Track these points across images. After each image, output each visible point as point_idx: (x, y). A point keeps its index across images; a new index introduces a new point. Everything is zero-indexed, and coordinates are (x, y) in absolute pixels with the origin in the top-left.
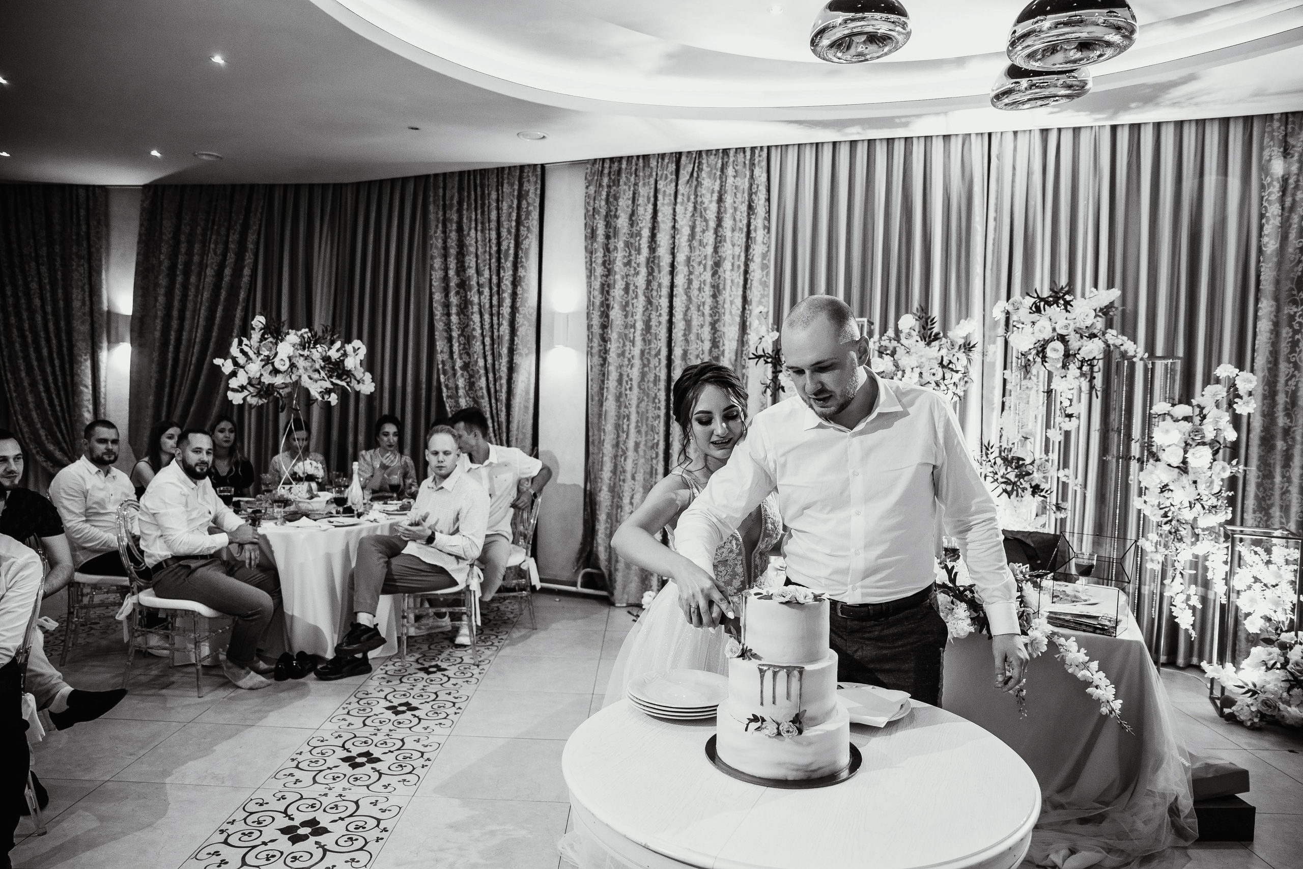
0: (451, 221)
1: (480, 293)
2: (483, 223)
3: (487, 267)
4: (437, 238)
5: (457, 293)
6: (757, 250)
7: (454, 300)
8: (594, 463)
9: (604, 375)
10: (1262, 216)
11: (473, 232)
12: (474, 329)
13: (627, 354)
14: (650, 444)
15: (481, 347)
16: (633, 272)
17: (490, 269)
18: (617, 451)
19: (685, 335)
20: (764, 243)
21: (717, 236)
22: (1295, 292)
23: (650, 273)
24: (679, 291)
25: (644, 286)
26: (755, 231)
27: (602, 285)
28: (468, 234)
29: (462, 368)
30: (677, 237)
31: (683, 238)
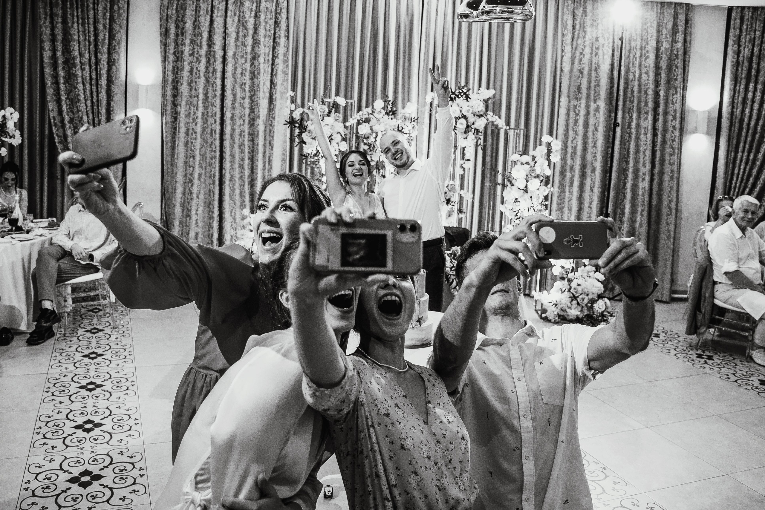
0: (57, 15)
1: (83, 69)
2: (82, 19)
3: (87, 51)
4: (46, 28)
5: (64, 68)
6: (281, 50)
7: (61, 73)
8: (168, 187)
9: (175, 128)
10: (563, 51)
11: (75, 25)
12: (79, 95)
13: (192, 115)
14: (208, 175)
15: (85, 108)
16: (196, 60)
17: (89, 52)
18: (186, 180)
19: (232, 104)
20: (285, 47)
21: (254, 40)
22: (577, 93)
23: (208, 61)
24: (229, 75)
25: (204, 71)
26: (279, 38)
27: (174, 68)
28: (72, 26)
29: (69, 122)
30: (227, 39)
31: (231, 41)
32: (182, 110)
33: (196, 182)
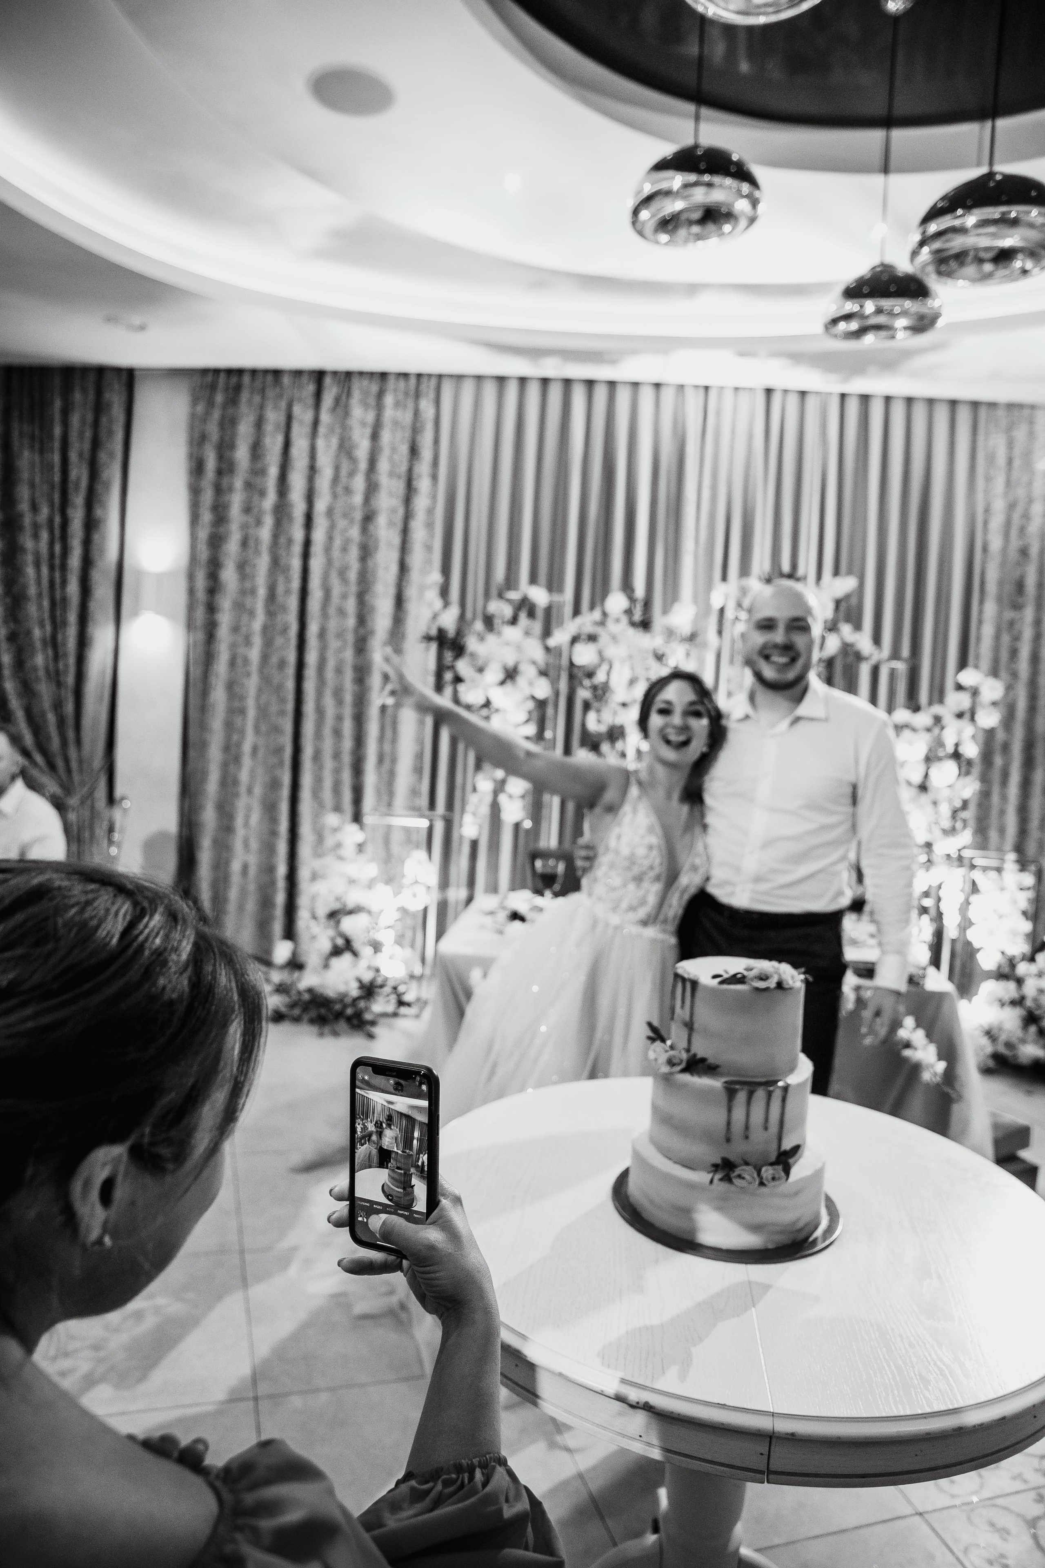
2: (41, 441)
3: (47, 501)
6: (421, 503)
8: (194, 770)
10: (987, 511)
11: (27, 452)
12: (27, 587)
13: (243, 629)
14: (273, 748)
15: (38, 611)
16: (255, 522)
17: (51, 504)
18: (227, 757)
19: (323, 607)
20: (430, 497)
21: (369, 482)
22: (1016, 596)
23: (279, 524)
24: (317, 550)
25: (269, 542)
26: (419, 479)
27: (211, 536)
28: (21, 455)
30: (316, 481)
31: (324, 482)
32: (225, 618)
33: (247, 762)
